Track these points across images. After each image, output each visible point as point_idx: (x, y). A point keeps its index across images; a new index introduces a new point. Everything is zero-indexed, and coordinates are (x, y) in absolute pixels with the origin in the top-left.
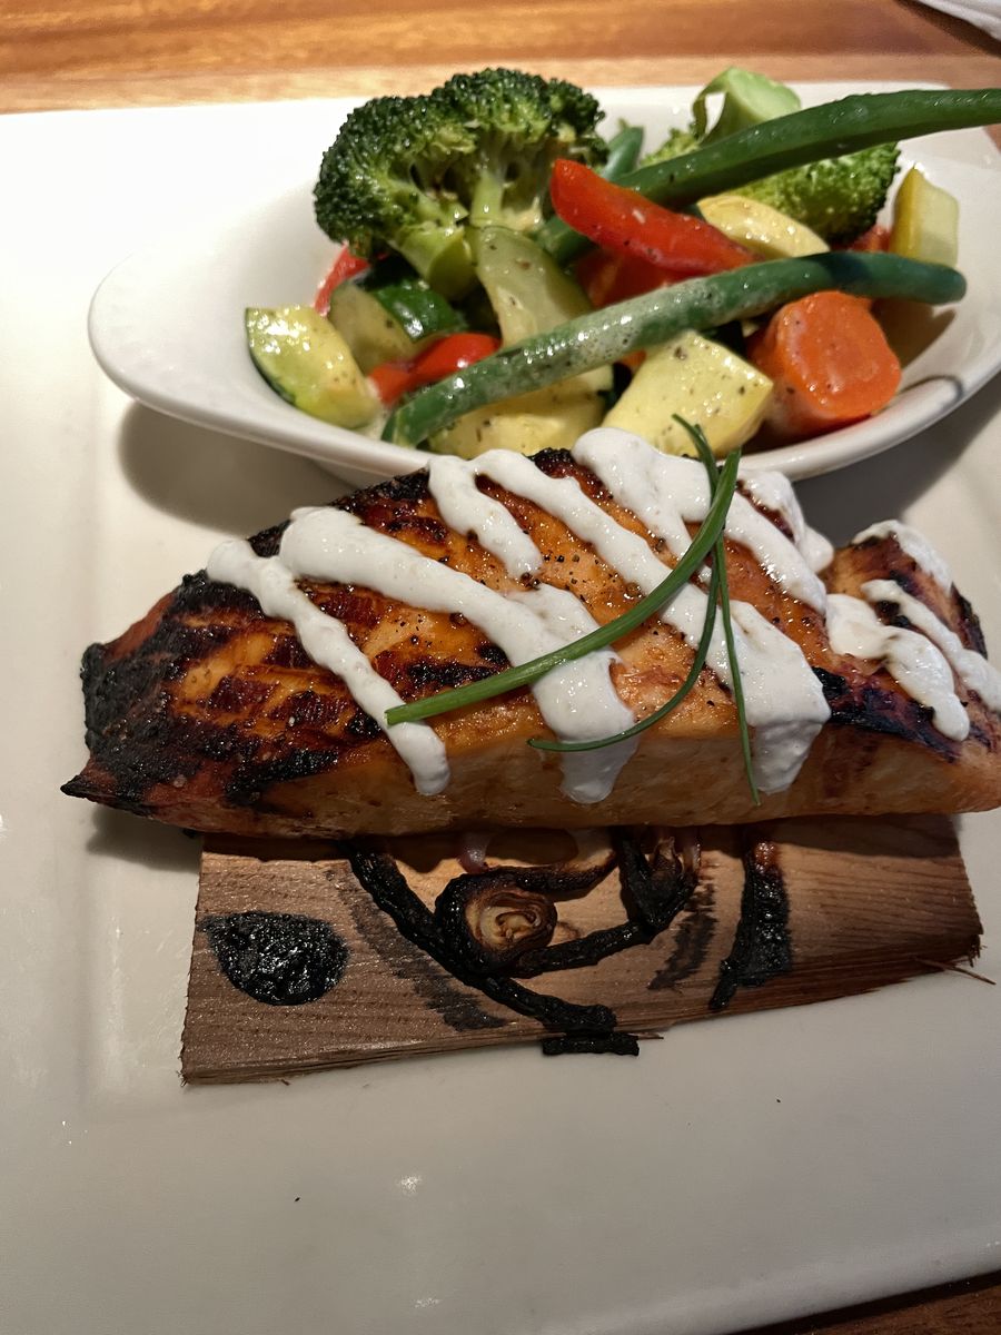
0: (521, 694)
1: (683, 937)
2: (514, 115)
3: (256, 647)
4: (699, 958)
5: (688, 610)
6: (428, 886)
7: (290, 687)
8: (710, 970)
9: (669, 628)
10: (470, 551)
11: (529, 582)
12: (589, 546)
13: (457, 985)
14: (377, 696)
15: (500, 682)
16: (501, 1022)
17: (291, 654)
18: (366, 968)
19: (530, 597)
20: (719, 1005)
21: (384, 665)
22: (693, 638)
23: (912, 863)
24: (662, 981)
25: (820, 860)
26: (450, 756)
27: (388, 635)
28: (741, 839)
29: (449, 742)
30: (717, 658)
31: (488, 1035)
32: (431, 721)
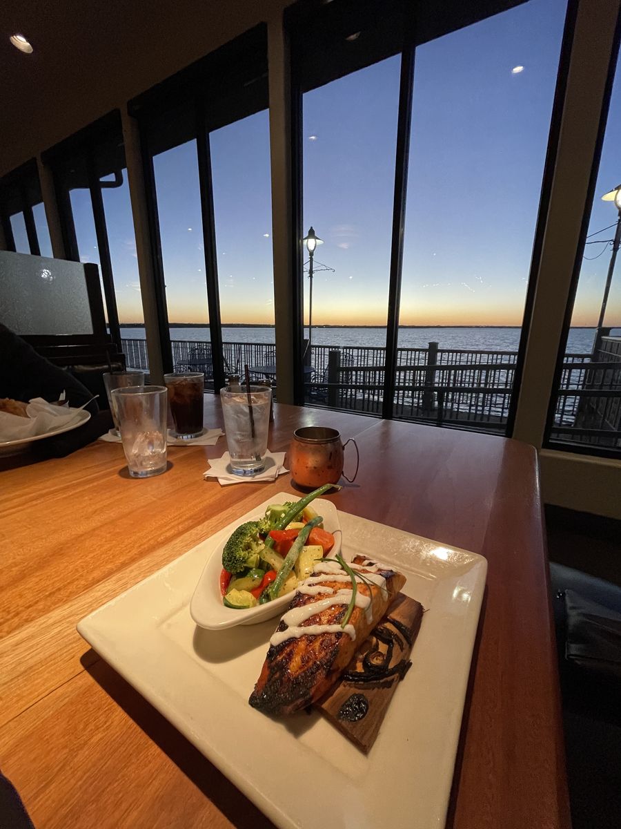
0: (354, 607)
1: (396, 641)
2: (253, 530)
3: (302, 645)
4: (401, 641)
5: (358, 580)
6: (360, 668)
7: (317, 645)
8: (404, 641)
9: (358, 583)
10: (320, 596)
11: (335, 592)
12: (335, 582)
13: (381, 681)
14: (335, 628)
15: (350, 609)
16: (393, 680)
17: (311, 638)
18: (369, 694)
19: (338, 594)
20: (411, 645)
21: (329, 622)
22: (362, 582)
23: (404, 602)
24: (402, 649)
25: (396, 611)
26: (355, 627)
27: (325, 619)
28: (385, 619)
29: (352, 623)
30: (368, 582)
31: (394, 684)
32: (347, 623)
